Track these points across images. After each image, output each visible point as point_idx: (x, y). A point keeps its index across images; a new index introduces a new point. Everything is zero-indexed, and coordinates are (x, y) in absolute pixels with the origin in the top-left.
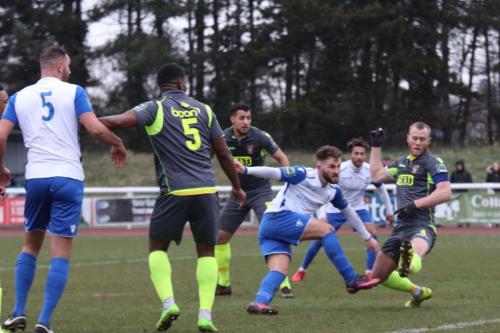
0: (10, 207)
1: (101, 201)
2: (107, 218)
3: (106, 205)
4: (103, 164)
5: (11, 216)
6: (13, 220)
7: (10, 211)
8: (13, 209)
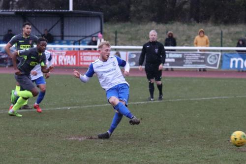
0: (80, 55)
1: (132, 53)
2: (134, 63)
3: (134, 56)
4: (138, 30)
5: (80, 61)
6: (81, 63)
7: (80, 58)
8: (81, 57)
